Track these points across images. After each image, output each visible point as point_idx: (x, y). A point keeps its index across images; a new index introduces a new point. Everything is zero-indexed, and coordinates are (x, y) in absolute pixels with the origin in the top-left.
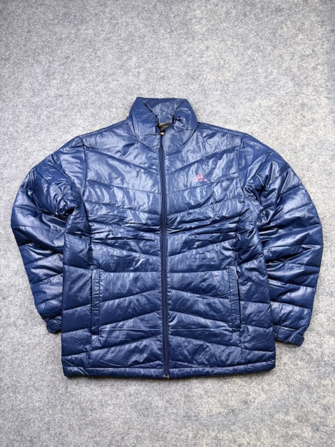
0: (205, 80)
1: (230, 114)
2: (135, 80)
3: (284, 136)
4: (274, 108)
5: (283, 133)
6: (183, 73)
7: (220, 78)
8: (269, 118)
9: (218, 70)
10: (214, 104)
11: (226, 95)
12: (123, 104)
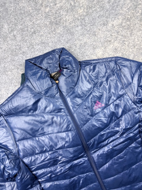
0: (66, 21)
1: (94, 41)
2: (14, 42)
3: (139, 43)
4: (124, 24)
5: (136, 40)
6: (48, 23)
7: (76, 16)
8: (123, 33)
9: (72, 10)
10: (80, 38)
11: (86, 28)
12: (14, 65)
